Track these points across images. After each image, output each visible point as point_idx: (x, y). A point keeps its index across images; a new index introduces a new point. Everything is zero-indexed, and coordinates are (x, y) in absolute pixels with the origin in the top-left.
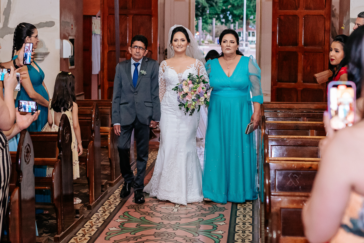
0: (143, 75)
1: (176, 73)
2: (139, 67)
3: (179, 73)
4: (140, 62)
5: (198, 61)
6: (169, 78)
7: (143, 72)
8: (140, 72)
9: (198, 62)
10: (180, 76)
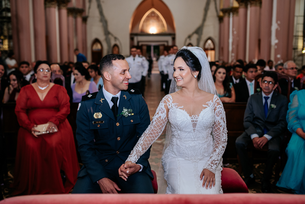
0: (273, 108)
1: (188, 115)
2: (269, 101)
3: (193, 116)
4: (270, 96)
5: (216, 97)
6: (179, 123)
7: (273, 106)
8: (270, 106)
9: (216, 99)
10: (195, 120)
